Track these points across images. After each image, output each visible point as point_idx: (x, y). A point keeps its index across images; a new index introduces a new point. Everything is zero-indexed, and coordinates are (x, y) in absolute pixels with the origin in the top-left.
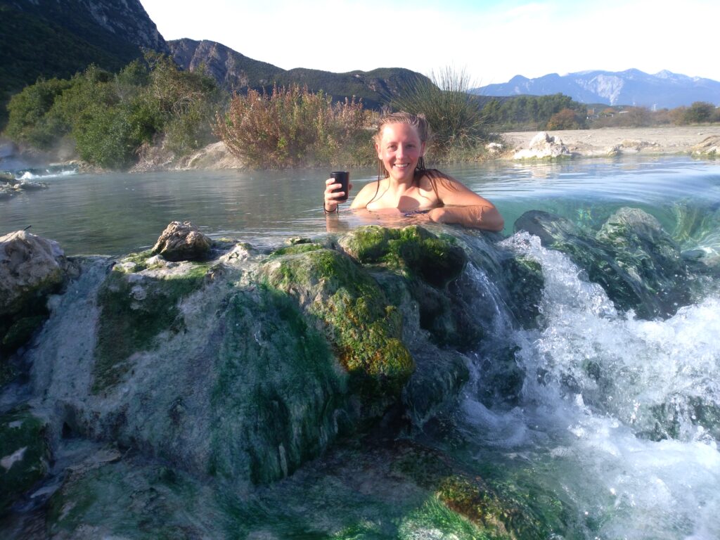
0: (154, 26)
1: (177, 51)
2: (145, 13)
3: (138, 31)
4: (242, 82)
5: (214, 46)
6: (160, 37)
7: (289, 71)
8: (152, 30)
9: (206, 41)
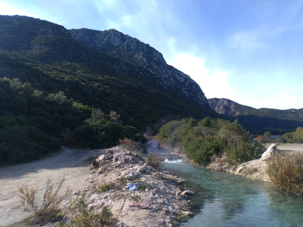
0: (204, 94)
1: (211, 103)
2: (201, 90)
3: (198, 96)
4: (237, 114)
5: (226, 100)
6: (205, 98)
7: (258, 109)
8: (203, 95)
9: (223, 99)
